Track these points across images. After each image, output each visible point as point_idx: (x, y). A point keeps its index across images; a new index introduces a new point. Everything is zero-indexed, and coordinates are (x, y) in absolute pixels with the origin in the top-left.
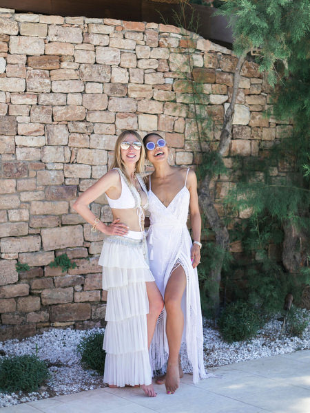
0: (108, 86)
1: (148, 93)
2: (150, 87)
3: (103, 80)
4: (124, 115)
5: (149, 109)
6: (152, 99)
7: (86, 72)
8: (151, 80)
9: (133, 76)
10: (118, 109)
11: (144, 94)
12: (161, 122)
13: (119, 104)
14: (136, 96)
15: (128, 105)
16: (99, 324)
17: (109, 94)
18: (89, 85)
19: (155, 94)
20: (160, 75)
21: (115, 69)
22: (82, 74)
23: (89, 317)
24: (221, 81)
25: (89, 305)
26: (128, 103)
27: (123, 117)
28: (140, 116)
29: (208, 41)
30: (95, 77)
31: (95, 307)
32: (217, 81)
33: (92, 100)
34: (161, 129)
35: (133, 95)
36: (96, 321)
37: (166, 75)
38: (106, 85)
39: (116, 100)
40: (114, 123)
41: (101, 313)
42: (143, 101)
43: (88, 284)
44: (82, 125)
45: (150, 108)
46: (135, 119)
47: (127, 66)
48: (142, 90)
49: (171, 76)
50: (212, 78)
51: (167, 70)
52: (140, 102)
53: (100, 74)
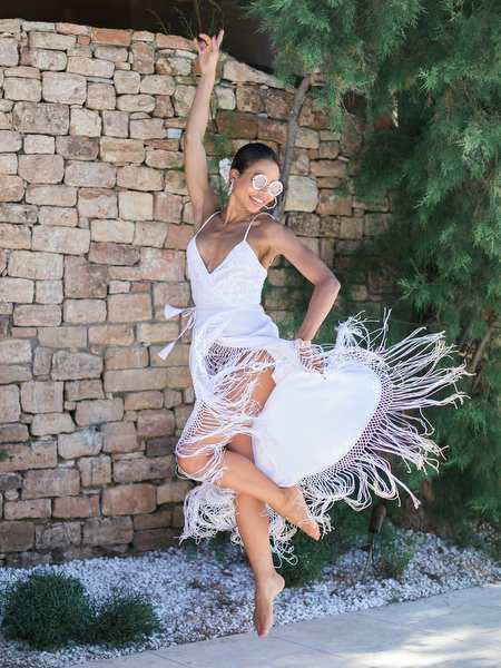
0: (64, 141)
1: (137, 154)
2: (141, 144)
3: (55, 130)
4: (93, 193)
5: (138, 182)
6: (144, 164)
7: (25, 116)
8: (141, 131)
9: (109, 124)
10: (82, 182)
11: (128, 156)
12: (159, 205)
13: (85, 173)
14: (114, 160)
15: (101, 176)
16: (48, 557)
17: (67, 155)
18: (29, 140)
19: (149, 157)
20: (158, 123)
21: (76, 112)
22: (17, 120)
23: (30, 546)
24: (266, 135)
25: (31, 523)
26: (101, 171)
27: (91, 196)
28: (122, 195)
29: (243, 65)
30: (41, 125)
31: (42, 527)
32: (260, 134)
33: (35, 167)
34: (159, 218)
35: (109, 157)
36: (43, 552)
37: (169, 123)
38: (61, 139)
39: (78, 167)
40: (75, 207)
41: (51, 539)
42: (129, 168)
43: (29, 488)
44: (18, 209)
45: (140, 180)
46: (113, 199)
47: (98, 107)
48: (126, 148)
49: (177, 124)
50: (250, 129)
51: (171, 114)
52: (122, 171)
53: (49, 121)
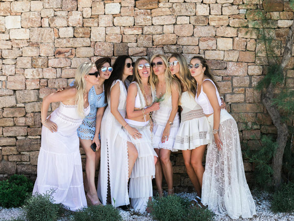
0: (193, 18)
1: (225, 21)
2: (227, 17)
3: (189, 14)
4: (205, 39)
5: (226, 34)
6: (228, 26)
7: (177, 9)
8: (227, 11)
9: (213, 9)
10: (201, 35)
11: (222, 23)
12: (235, 43)
13: (202, 31)
14: (215, 25)
15: (209, 32)
16: (187, 189)
17: (194, 24)
18: (179, 18)
19: (231, 22)
20: (235, 7)
21: (198, 6)
22: (174, 11)
23: (179, 185)
24: (288, 9)
25: (179, 176)
26: (209, 30)
27: (205, 40)
28: (218, 39)
30: (184, 12)
31: (184, 177)
32: (285, 9)
33: (181, 29)
34: (235, 49)
35: (212, 23)
36: (185, 187)
37: (240, 7)
38: (192, 17)
39: (199, 29)
40: (198, 45)
41: (188, 182)
42: (221, 28)
43: (178, 161)
44: (174, 47)
45: (226, 33)
46: (214, 42)
47: (208, 3)
48: (220, 19)
49: (244, 7)
50: (279, 7)
51: (241, 3)
52: (218, 29)
53: (187, 10)
